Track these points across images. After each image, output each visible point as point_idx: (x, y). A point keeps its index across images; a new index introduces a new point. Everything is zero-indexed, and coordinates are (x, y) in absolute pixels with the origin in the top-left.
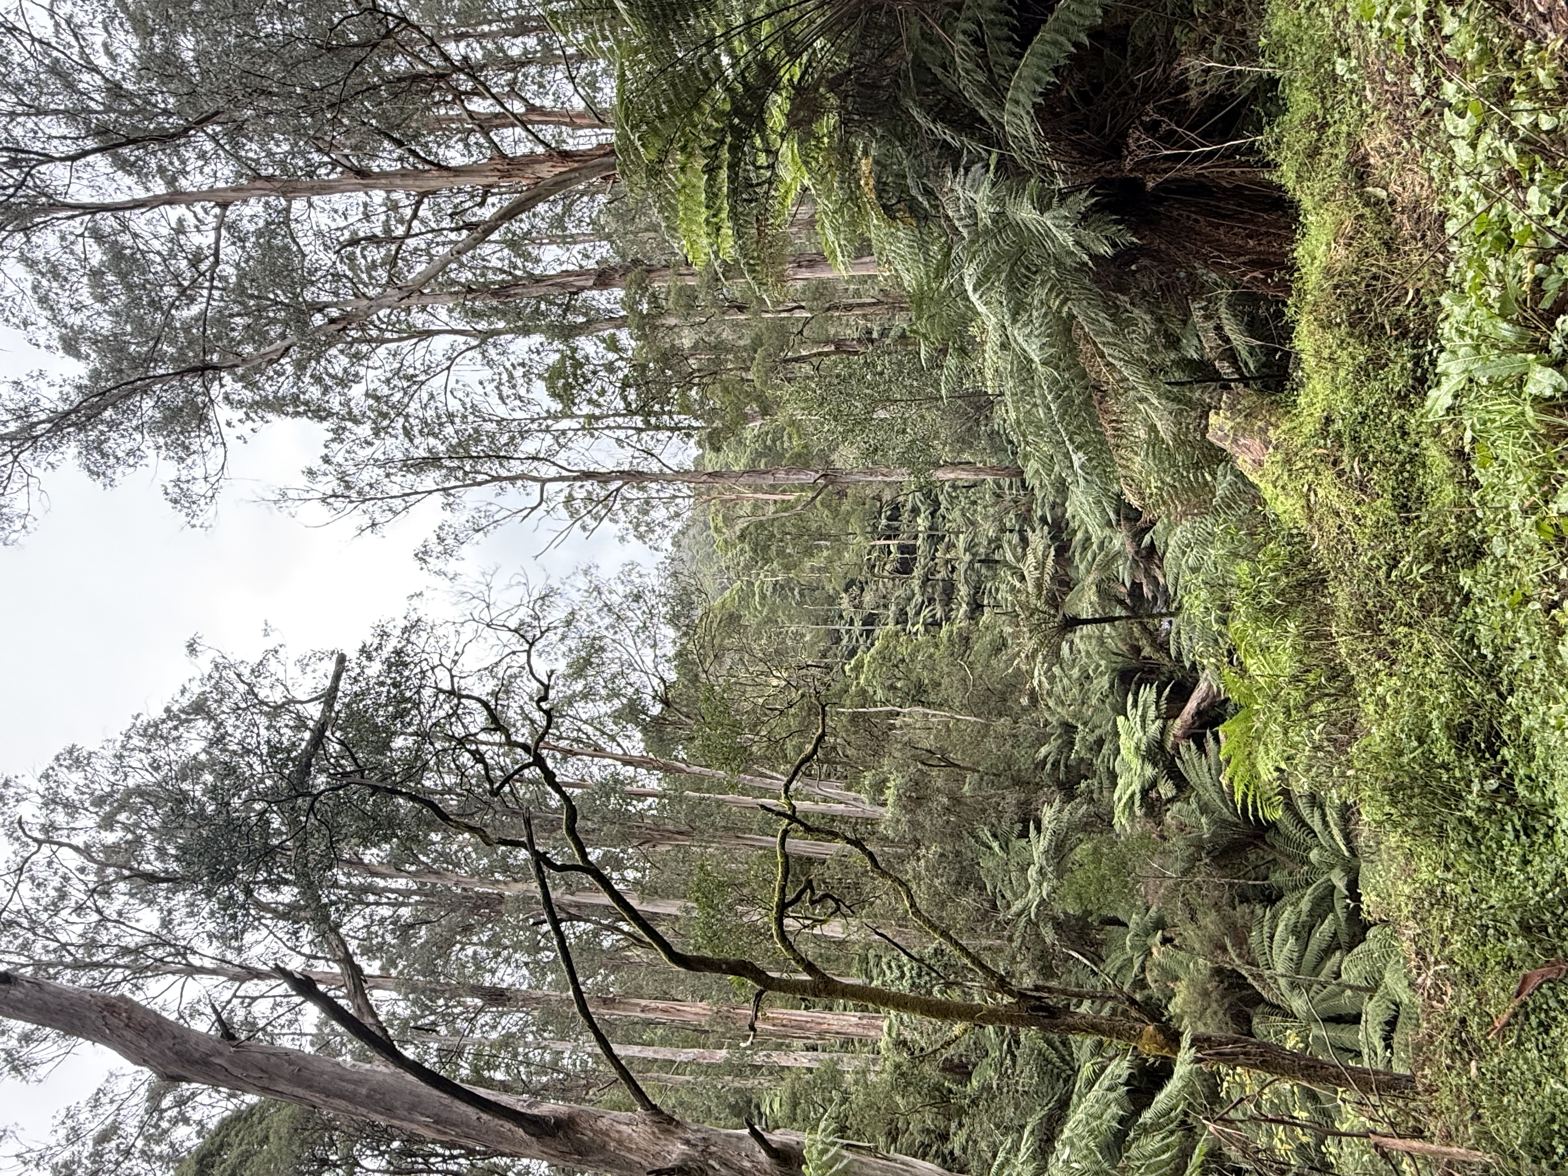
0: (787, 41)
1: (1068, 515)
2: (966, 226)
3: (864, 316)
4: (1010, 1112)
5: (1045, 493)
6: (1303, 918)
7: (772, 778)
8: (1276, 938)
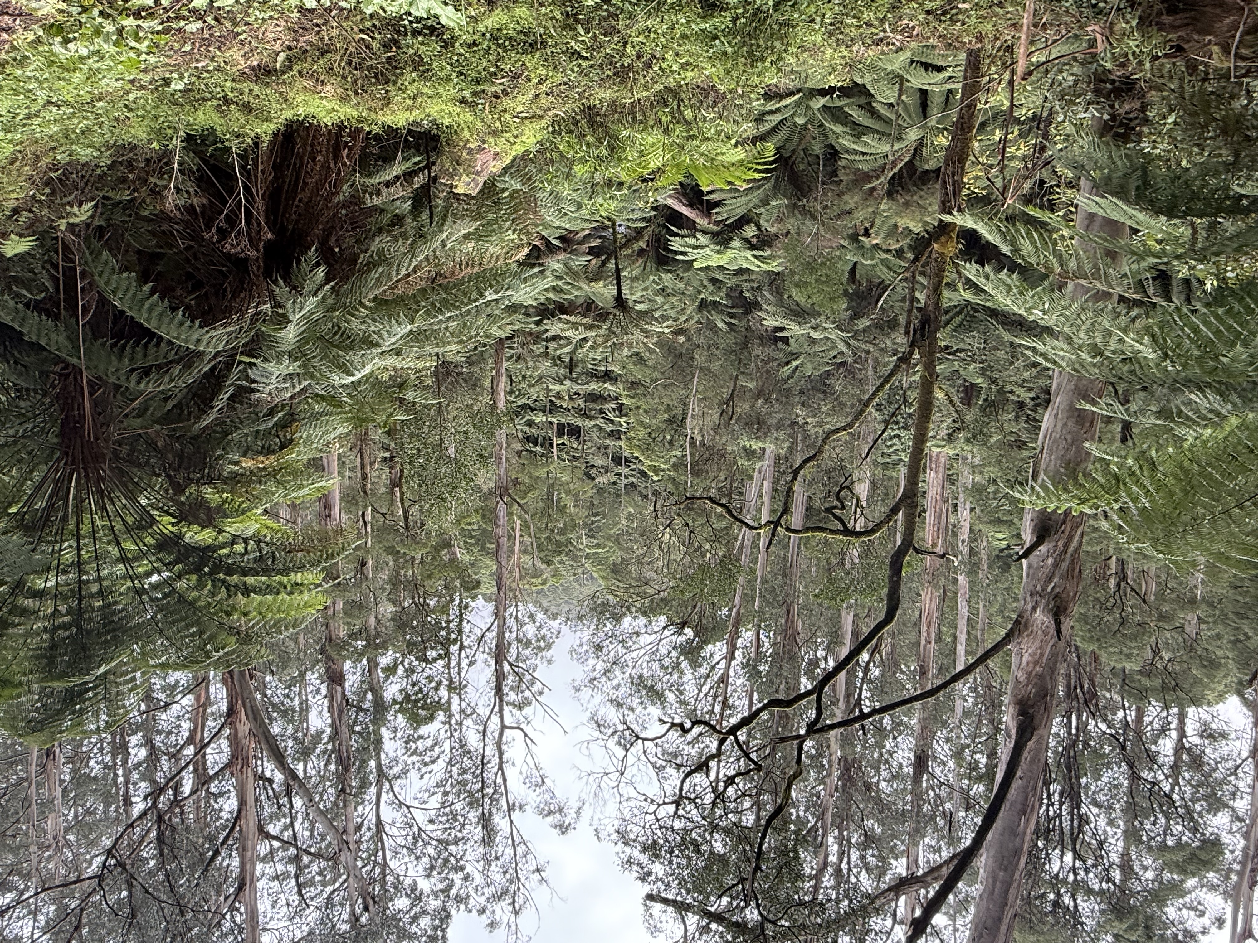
0: (141, 528)
1: (534, 304)
2: (300, 382)
3: (372, 464)
4: (1001, 354)
5: (517, 322)
6: (847, 130)
7: (743, 539)
8: (863, 150)
